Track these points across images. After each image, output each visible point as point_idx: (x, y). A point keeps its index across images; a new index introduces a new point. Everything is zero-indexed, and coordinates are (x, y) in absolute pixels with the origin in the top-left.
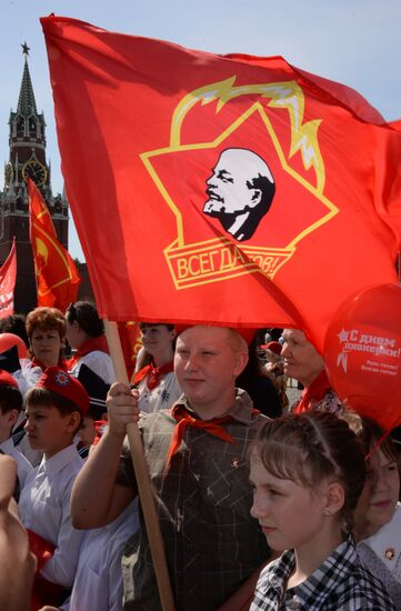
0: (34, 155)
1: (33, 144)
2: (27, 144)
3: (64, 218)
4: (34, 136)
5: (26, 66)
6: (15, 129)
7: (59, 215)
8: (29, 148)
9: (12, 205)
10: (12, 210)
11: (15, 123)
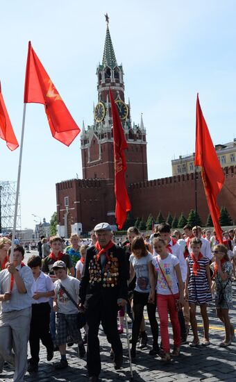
0: (119, 96)
1: (117, 88)
2: (113, 88)
3: (143, 143)
4: (118, 82)
5: (108, 30)
6: (103, 77)
7: (140, 141)
8: (115, 91)
9: (109, 133)
10: (109, 138)
11: (103, 73)
